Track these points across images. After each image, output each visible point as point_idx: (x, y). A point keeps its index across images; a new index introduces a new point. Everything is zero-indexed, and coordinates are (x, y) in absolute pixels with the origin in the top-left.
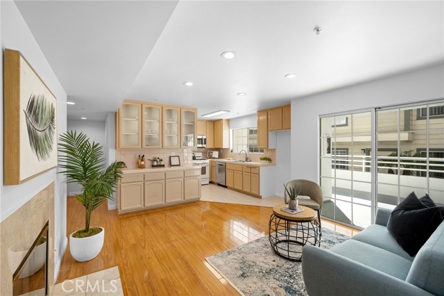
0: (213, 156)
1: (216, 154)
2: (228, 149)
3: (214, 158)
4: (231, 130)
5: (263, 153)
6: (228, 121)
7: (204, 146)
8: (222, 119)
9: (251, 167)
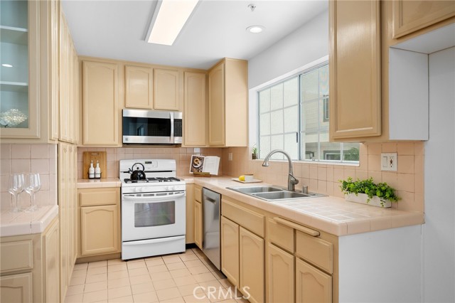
0: (205, 170)
1: (211, 164)
2: (245, 148)
3: (208, 176)
4: (252, 91)
5: (355, 163)
6: (244, 64)
7: (177, 140)
8: (222, 61)
9: (297, 230)
